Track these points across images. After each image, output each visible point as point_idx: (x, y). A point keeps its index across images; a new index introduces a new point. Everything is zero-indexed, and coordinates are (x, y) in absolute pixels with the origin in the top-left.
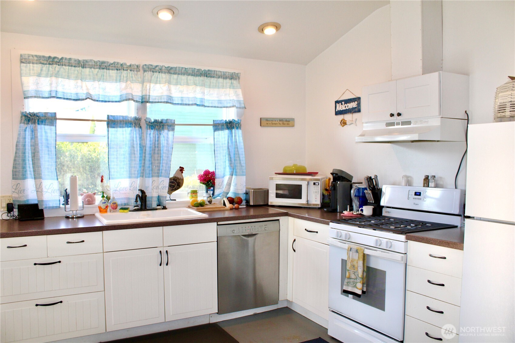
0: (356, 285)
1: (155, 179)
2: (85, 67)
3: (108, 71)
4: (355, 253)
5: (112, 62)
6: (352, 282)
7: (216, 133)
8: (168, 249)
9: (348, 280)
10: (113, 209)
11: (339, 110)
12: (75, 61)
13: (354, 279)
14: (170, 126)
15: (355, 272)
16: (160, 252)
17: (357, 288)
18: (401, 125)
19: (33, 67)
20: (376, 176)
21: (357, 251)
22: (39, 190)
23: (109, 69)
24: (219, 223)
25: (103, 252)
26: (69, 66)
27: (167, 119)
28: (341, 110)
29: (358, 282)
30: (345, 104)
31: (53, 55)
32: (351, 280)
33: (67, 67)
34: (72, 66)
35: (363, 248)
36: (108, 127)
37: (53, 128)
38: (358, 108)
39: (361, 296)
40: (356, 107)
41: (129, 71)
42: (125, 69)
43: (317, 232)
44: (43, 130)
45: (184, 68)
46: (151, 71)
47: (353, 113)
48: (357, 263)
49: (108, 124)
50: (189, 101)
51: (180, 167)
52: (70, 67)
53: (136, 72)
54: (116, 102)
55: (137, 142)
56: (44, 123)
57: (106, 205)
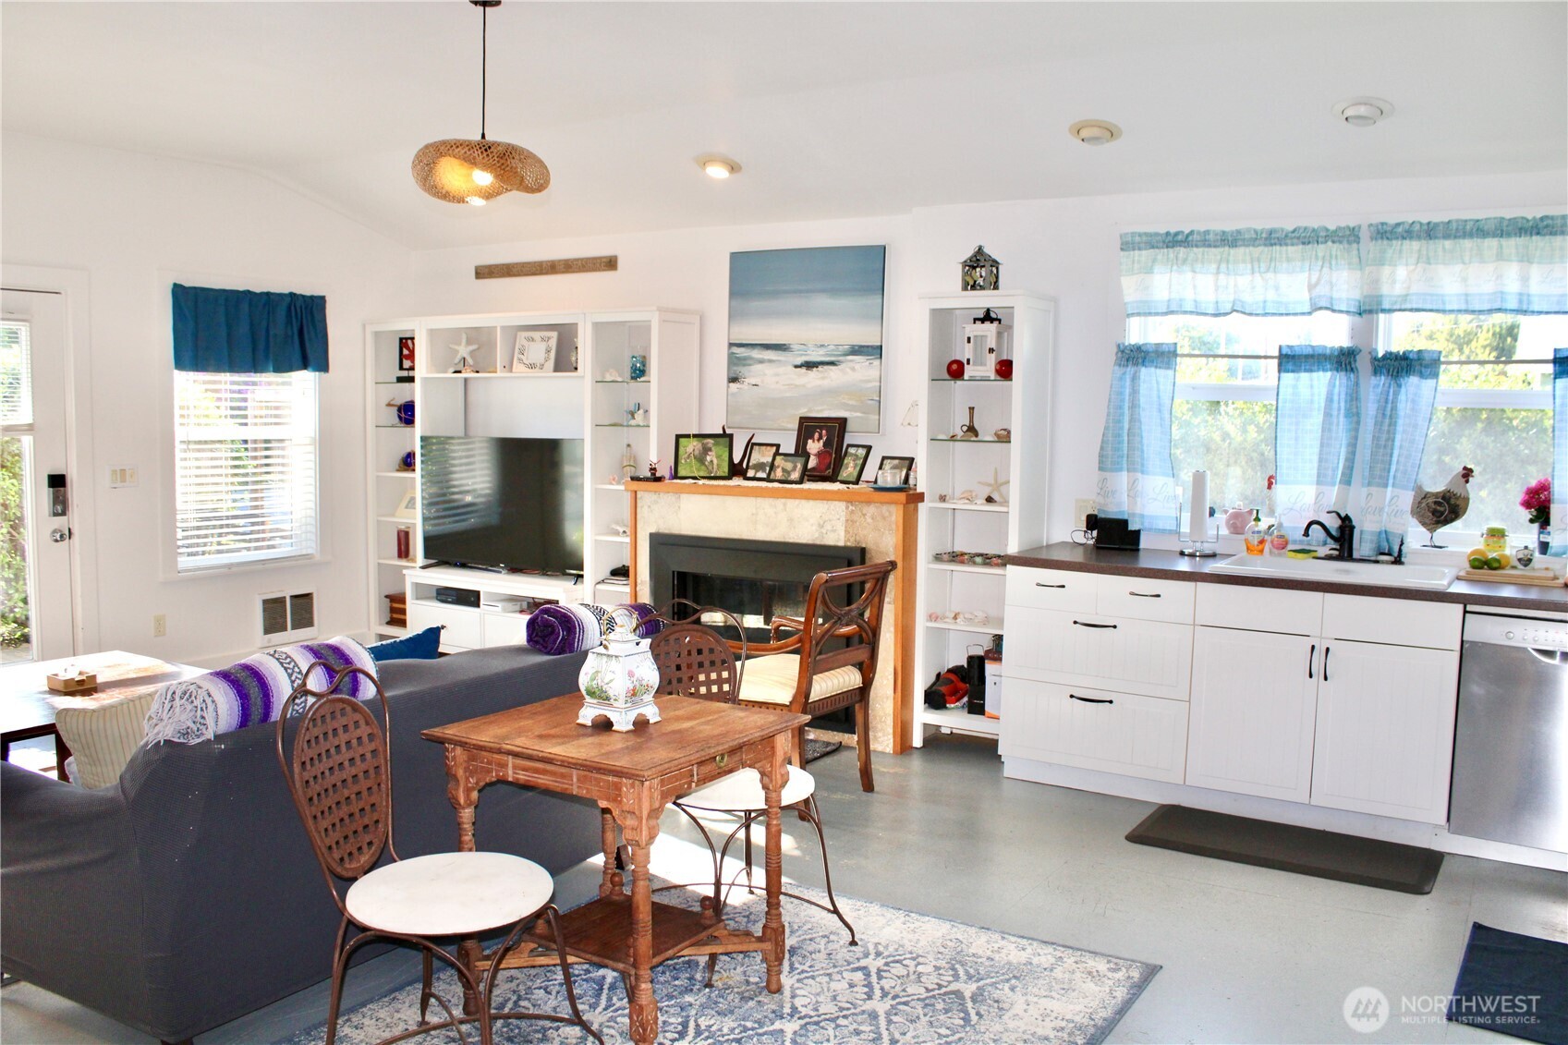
1: (1374, 490)
2: (1236, 246)
3: (1284, 248)
5: (1291, 229)
7: (1562, 382)
8: (1333, 646)
10: (1277, 548)
12: (1216, 235)
14: (1426, 366)
16: (1313, 647)
19: (1140, 256)
22: (1133, 492)
23: (1286, 245)
24: (1469, 608)
25: (1194, 625)
26: (1204, 246)
27: (1420, 351)
31: (1173, 231)
33: (1201, 250)
34: (1209, 246)
36: (1279, 371)
37: (1170, 373)
41: (1330, 243)
42: (1320, 240)
44: (1151, 377)
45: (1470, 220)
46: (1382, 238)
49: (1280, 365)
51: (1465, 468)
52: (1206, 249)
53: (1346, 246)
54: (1303, 314)
55: (1340, 403)
57: (1261, 538)
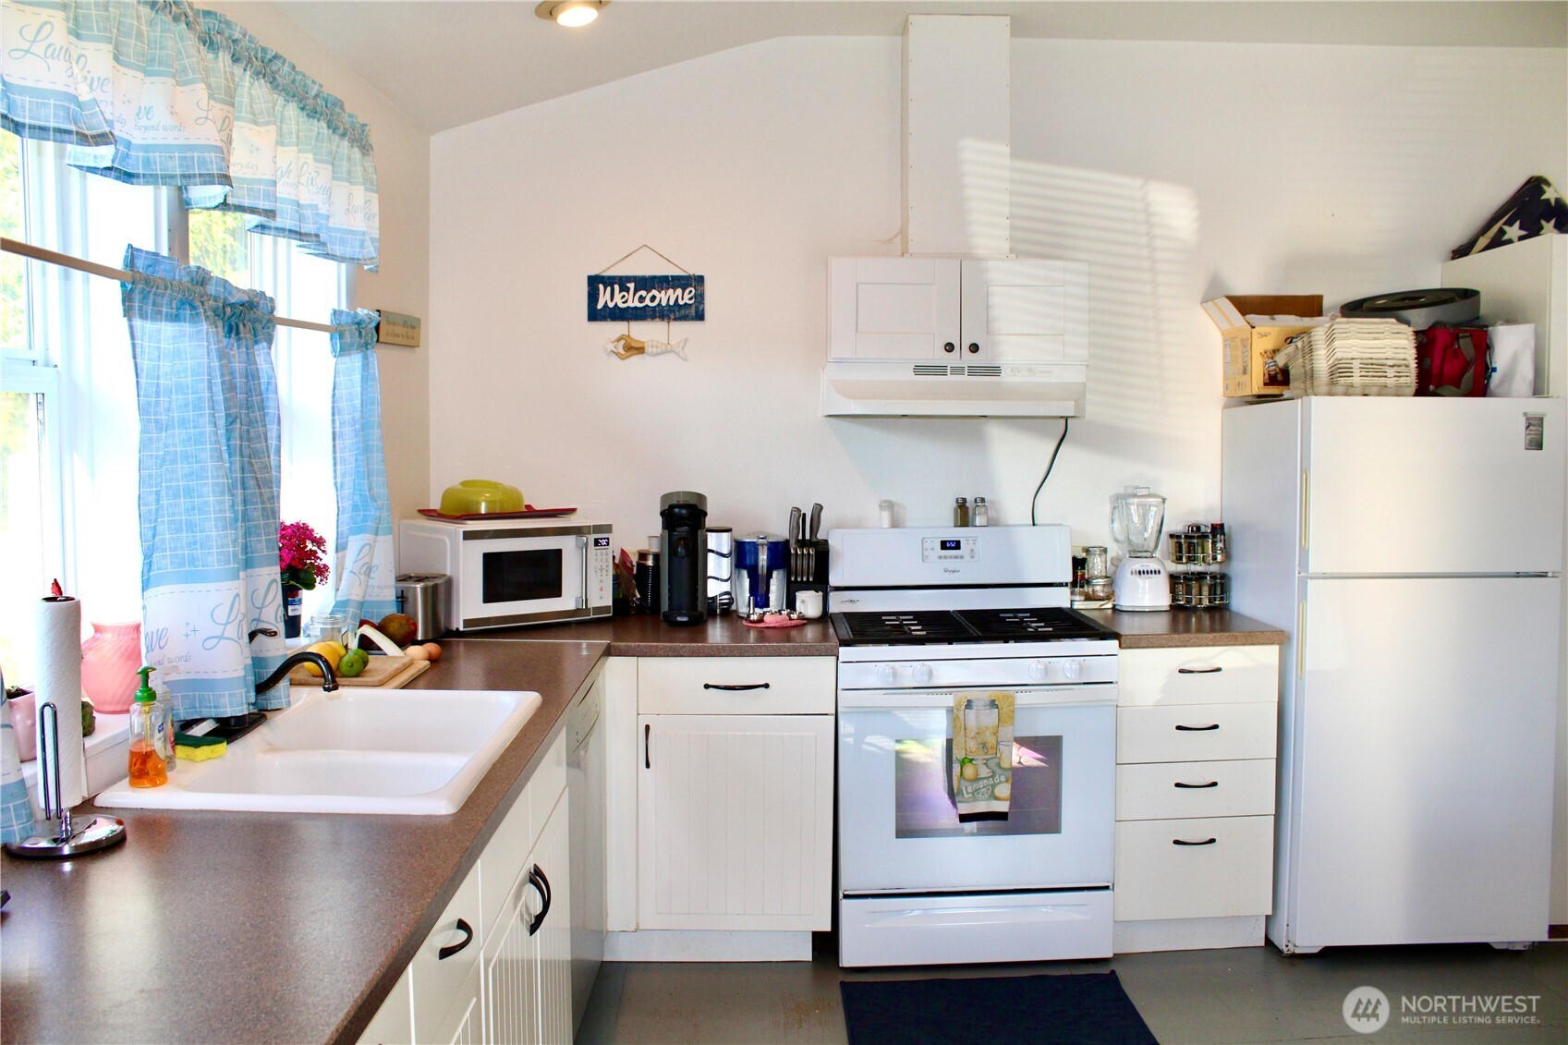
0: (993, 791)
4: (988, 711)
6: (984, 787)
9: (974, 786)
11: (611, 305)
13: (988, 778)
15: (987, 760)
17: (997, 798)
18: (966, 373)
20: (818, 509)
21: (993, 704)
28: (621, 305)
29: (1000, 782)
30: (636, 291)
32: (981, 782)
35: (1011, 693)
38: (697, 308)
39: (1009, 815)
40: (691, 305)
43: (766, 686)
46: (228, 53)
47: (675, 319)
48: (995, 733)
49: (127, 298)
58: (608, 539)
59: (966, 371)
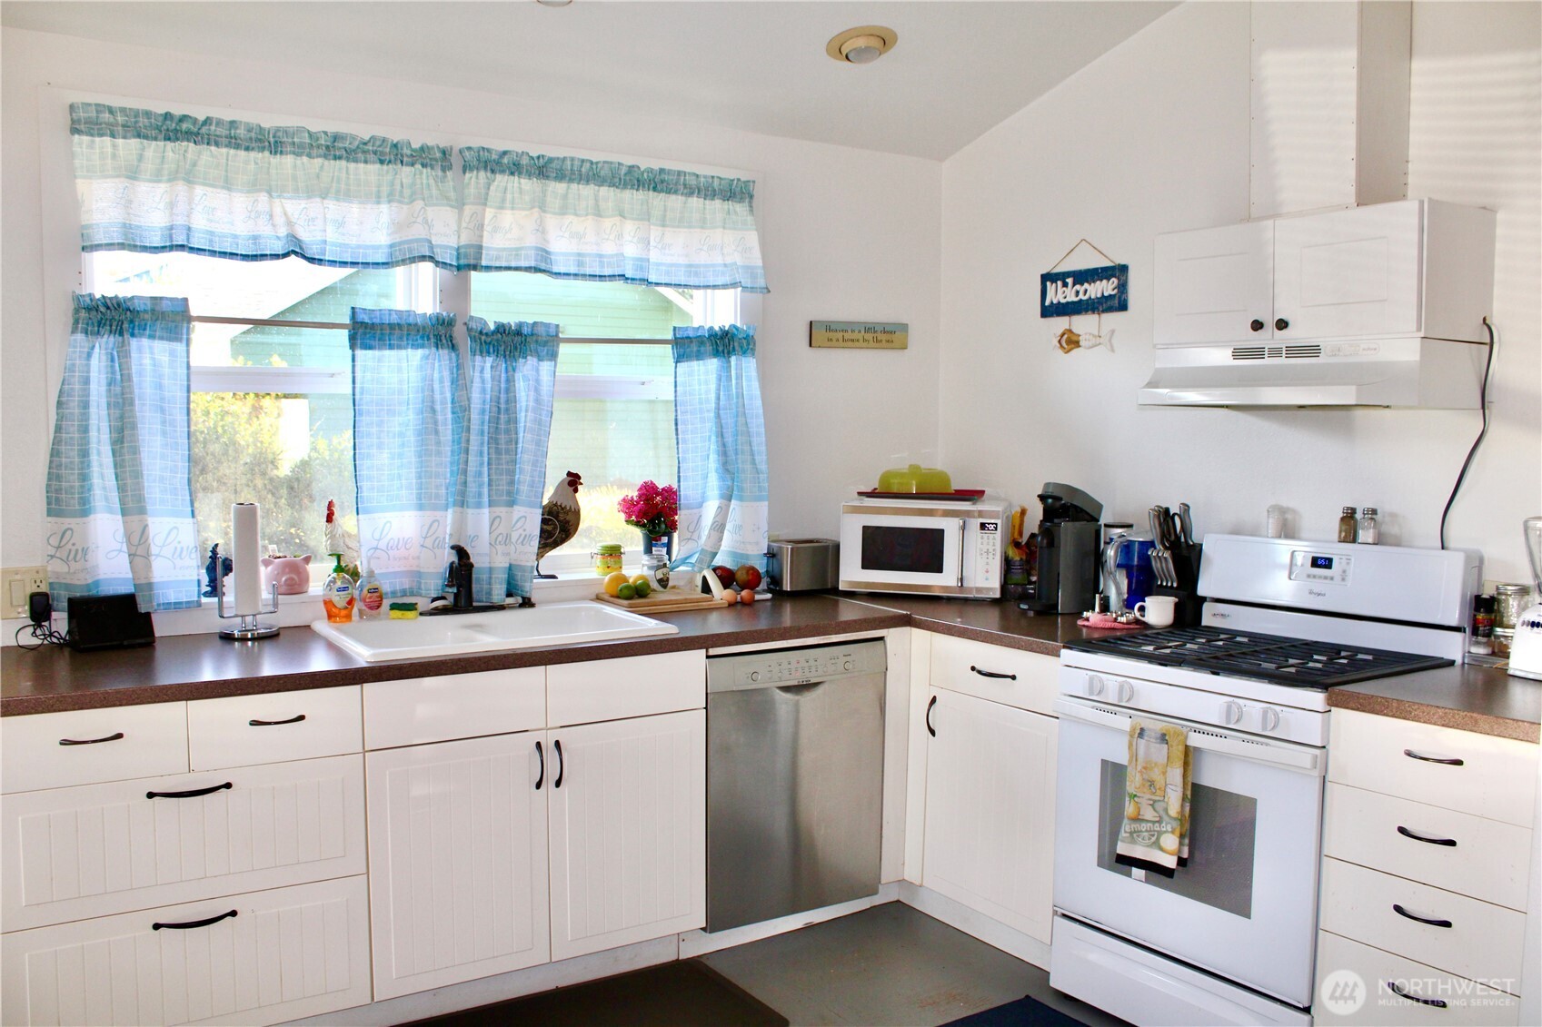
0: (1158, 839)
1: (501, 511)
2: (281, 153)
3: (352, 166)
4: (1158, 745)
5: (367, 138)
6: (1146, 831)
7: (683, 367)
8: (561, 735)
9: (1133, 826)
10: (371, 608)
11: (1055, 302)
12: (250, 131)
13: (1154, 822)
14: (545, 344)
15: (1155, 801)
16: (538, 745)
17: (1161, 849)
18: (1284, 355)
19: (114, 146)
20: (1186, 508)
21: (1163, 738)
22: (138, 549)
23: (356, 161)
24: (713, 651)
25: (365, 752)
26: (228, 146)
27: (535, 324)
28: (1063, 301)
29: (1166, 832)
30: (1074, 285)
31: (177, 111)
32: (1143, 824)
33: (224, 150)
34: (237, 147)
35: (1185, 730)
36: (353, 347)
37: (180, 347)
38: (1120, 298)
39: (1176, 873)
40: (1114, 296)
41: (418, 166)
42: (405, 159)
43: (1013, 678)
44: (149, 354)
45: (587, 160)
46: (485, 168)
47: (1103, 311)
48: (1164, 773)
49: (352, 339)
50: (602, 265)
51: (569, 474)
52: (232, 151)
53: (440, 173)
54: (377, 264)
55: (444, 393)
56: (148, 332)
57: (350, 596)
58: (996, 524)
59: (1284, 352)
